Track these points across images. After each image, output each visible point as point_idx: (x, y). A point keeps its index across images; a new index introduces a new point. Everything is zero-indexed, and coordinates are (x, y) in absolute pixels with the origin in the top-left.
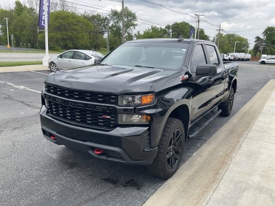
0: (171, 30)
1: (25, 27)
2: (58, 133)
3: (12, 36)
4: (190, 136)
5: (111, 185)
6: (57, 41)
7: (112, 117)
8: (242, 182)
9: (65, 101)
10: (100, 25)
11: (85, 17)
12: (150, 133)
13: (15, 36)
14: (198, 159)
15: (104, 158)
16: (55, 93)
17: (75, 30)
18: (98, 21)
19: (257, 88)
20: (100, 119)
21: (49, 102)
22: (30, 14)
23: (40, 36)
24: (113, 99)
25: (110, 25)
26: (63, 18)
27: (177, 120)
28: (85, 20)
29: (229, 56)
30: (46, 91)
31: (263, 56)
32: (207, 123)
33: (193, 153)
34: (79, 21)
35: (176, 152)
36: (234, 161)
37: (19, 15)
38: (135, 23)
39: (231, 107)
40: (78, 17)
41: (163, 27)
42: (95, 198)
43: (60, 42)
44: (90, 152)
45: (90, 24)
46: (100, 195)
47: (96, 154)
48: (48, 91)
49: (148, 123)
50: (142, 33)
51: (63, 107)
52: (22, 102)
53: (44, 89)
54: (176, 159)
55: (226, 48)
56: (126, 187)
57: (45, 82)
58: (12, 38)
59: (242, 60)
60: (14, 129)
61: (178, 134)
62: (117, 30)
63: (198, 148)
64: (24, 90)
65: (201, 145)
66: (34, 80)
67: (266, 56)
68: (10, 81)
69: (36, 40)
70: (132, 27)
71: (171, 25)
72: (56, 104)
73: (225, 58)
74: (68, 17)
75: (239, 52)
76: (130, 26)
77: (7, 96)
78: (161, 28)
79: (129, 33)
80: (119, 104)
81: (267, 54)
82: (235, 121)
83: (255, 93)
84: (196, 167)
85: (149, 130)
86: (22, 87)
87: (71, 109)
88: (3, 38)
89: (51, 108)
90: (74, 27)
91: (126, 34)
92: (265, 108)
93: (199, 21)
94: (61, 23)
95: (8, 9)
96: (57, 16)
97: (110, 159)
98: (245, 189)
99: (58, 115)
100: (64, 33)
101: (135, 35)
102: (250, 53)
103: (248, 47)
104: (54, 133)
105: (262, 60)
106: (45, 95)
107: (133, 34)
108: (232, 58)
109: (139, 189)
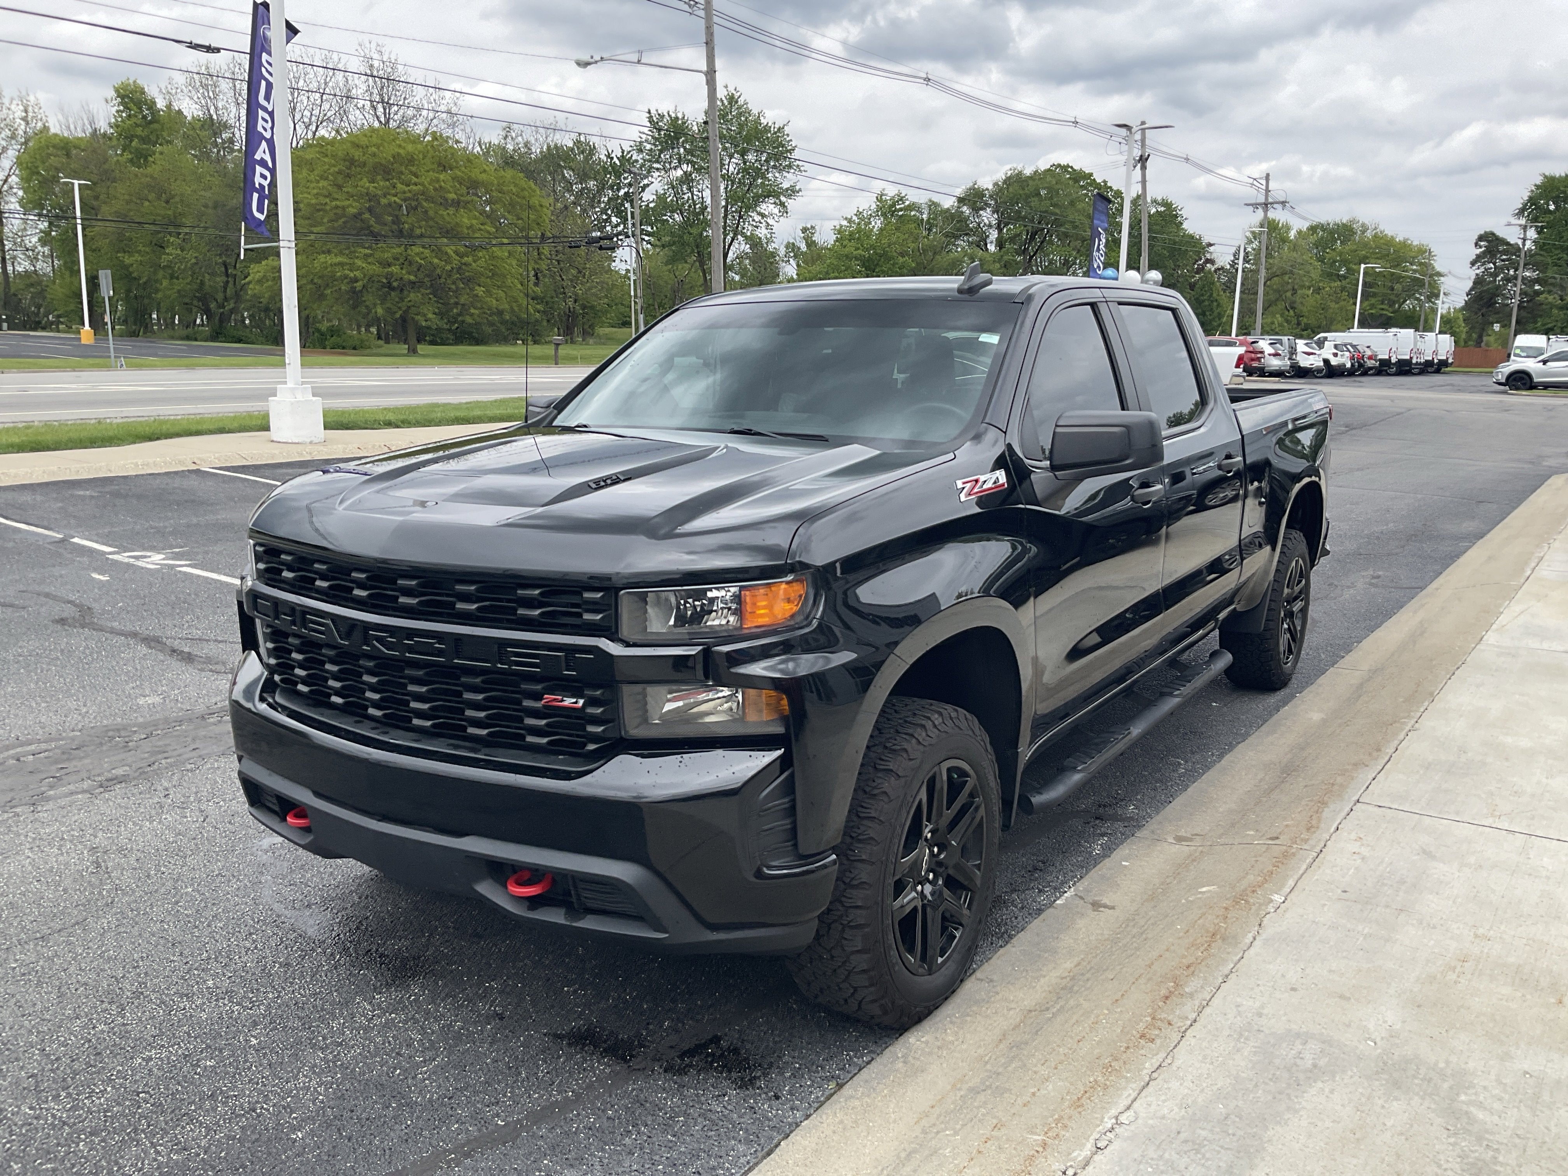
0: (988, 216)
1: (174, 223)
2: (318, 794)
3: (105, 278)
4: (1037, 799)
5: (602, 1067)
6: (355, 297)
7: (592, 702)
8: (1305, 1038)
9: (353, 624)
10: (594, 201)
11: (509, 161)
12: (791, 780)
13: (123, 277)
14: (1081, 923)
15: (555, 916)
16: (303, 586)
17: (452, 233)
18: (583, 177)
19: (1469, 526)
20: (536, 714)
21: (276, 635)
22: (205, 156)
23: (257, 271)
24: (594, 606)
25: (648, 196)
26: (384, 170)
27: (949, 709)
28: (509, 173)
29: (1327, 352)
30: (261, 575)
31: (1522, 340)
32: (1136, 730)
33: (1059, 890)
34: (474, 185)
35: (951, 883)
36: (1273, 926)
37: (141, 158)
38: (787, 180)
39: (1296, 638)
40: (470, 159)
41: (948, 203)
42: (510, 1134)
43: (369, 298)
44: (486, 889)
45: (539, 197)
46: (537, 1118)
47: (519, 899)
48: (270, 576)
49: (779, 729)
50: (826, 237)
51: (342, 657)
52: (152, 641)
53: (250, 567)
54: (949, 921)
55: (1308, 300)
56: (682, 1071)
57: (254, 533)
58: (107, 291)
59: (1404, 368)
60: (107, 785)
61: (955, 788)
62: (687, 224)
63: (1090, 863)
64: (167, 575)
65: (1108, 851)
66: (223, 516)
67: (1537, 340)
68: (86, 525)
69: (237, 296)
70: (768, 207)
71: (987, 183)
72: (307, 646)
73: (1304, 362)
74: (411, 160)
75: (1385, 323)
76: (759, 199)
77: (69, 611)
78: (933, 205)
79: (754, 242)
80: (625, 631)
81: (1547, 332)
82: (1316, 717)
83: (1453, 557)
84: (1069, 965)
85: (785, 762)
86: (155, 560)
87: (383, 665)
88: (58, 291)
89: (285, 667)
90: (447, 215)
91: (741, 246)
92: (1491, 638)
93: (1143, 160)
94: (372, 197)
95: (80, 131)
96: (351, 162)
97: (589, 923)
98: (1315, 1072)
99: (319, 699)
100: (392, 250)
101: (791, 247)
102: (1448, 326)
103: (1434, 295)
104: (302, 795)
105: (1517, 364)
106: (254, 595)
107: (778, 245)
108: (1344, 360)
109: (747, 1083)
